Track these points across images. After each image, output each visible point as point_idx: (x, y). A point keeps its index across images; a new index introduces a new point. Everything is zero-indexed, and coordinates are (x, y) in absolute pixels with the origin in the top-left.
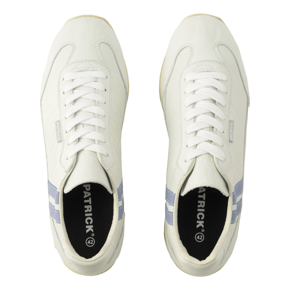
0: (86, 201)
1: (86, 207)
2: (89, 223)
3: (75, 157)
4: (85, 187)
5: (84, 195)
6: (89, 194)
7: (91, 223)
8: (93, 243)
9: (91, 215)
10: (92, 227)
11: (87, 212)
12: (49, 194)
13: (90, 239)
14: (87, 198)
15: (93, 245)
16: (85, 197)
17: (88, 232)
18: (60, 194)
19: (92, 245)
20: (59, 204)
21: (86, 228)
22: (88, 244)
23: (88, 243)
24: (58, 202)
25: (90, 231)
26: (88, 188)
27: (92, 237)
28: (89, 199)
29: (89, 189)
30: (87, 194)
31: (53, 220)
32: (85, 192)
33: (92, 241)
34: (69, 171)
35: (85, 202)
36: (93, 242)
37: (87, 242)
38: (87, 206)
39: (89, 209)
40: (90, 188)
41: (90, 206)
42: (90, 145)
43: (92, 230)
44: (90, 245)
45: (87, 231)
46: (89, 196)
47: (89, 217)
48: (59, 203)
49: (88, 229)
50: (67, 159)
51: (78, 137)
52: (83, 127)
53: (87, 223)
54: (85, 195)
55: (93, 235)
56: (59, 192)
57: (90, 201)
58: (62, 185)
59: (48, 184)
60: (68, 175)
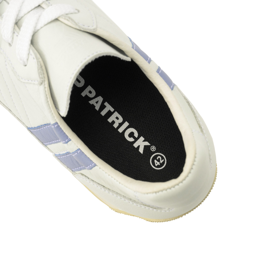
0: (103, 113)
1: (110, 120)
2: (134, 137)
3: (33, 51)
4: (86, 95)
5: (93, 106)
6: (100, 99)
7: (136, 135)
8: (163, 160)
9: (126, 124)
10: (143, 139)
11: (118, 125)
12: (46, 146)
13: (155, 158)
14: (103, 107)
15: (166, 162)
16: (97, 107)
17: (144, 151)
18: (59, 124)
19: (164, 162)
20: (70, 140)
21: (136, 147)
22: (158, 166)
23: (156, 165)
24: (67, 137)
25: (145, 146)
26: (90, 92)
27: (154, 153)
28: (105, 107)
29: (94, 93)
30: (97, 102)
31: (82, 174)
32: (91, 102)
33: (159, 158)
34: (42, 78)
35: (103, 115)
36: (163, 158)
37: (154, 165)
38: (111, 117)
39: (117, 118)
40: (94, 91)
41: (115, 113)
42: (40, 16)
43: (147, 143)
44: (162, 165)
45: (141, 150)
46: (102, 101)
47: (127, 131)
48: (71, 138)
49: (139, 146)
50: (26, 66)
51: (13, 21)
52: (8, 3)
53: (131, 140)
54: (95, 104)
55: (153, 148)
56: (57, 123)
57: (109, 108)
58: (51, 108)
59: (32, 133)
60: (47, 85)
